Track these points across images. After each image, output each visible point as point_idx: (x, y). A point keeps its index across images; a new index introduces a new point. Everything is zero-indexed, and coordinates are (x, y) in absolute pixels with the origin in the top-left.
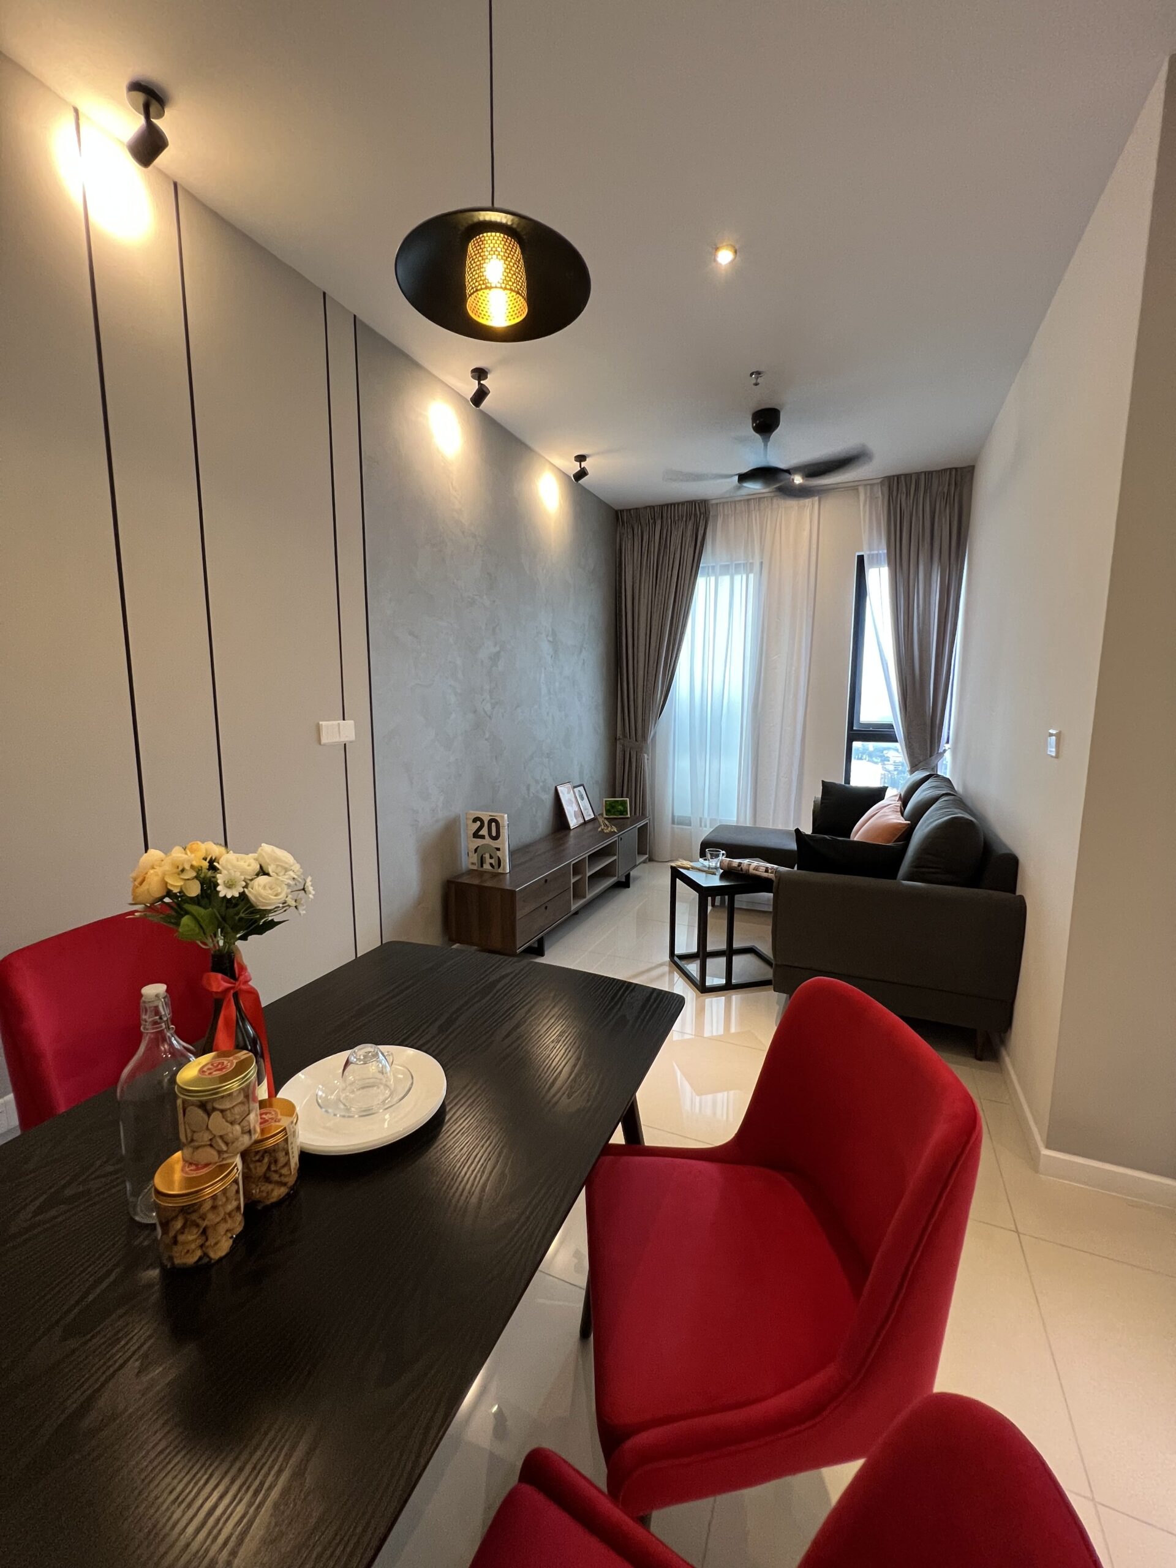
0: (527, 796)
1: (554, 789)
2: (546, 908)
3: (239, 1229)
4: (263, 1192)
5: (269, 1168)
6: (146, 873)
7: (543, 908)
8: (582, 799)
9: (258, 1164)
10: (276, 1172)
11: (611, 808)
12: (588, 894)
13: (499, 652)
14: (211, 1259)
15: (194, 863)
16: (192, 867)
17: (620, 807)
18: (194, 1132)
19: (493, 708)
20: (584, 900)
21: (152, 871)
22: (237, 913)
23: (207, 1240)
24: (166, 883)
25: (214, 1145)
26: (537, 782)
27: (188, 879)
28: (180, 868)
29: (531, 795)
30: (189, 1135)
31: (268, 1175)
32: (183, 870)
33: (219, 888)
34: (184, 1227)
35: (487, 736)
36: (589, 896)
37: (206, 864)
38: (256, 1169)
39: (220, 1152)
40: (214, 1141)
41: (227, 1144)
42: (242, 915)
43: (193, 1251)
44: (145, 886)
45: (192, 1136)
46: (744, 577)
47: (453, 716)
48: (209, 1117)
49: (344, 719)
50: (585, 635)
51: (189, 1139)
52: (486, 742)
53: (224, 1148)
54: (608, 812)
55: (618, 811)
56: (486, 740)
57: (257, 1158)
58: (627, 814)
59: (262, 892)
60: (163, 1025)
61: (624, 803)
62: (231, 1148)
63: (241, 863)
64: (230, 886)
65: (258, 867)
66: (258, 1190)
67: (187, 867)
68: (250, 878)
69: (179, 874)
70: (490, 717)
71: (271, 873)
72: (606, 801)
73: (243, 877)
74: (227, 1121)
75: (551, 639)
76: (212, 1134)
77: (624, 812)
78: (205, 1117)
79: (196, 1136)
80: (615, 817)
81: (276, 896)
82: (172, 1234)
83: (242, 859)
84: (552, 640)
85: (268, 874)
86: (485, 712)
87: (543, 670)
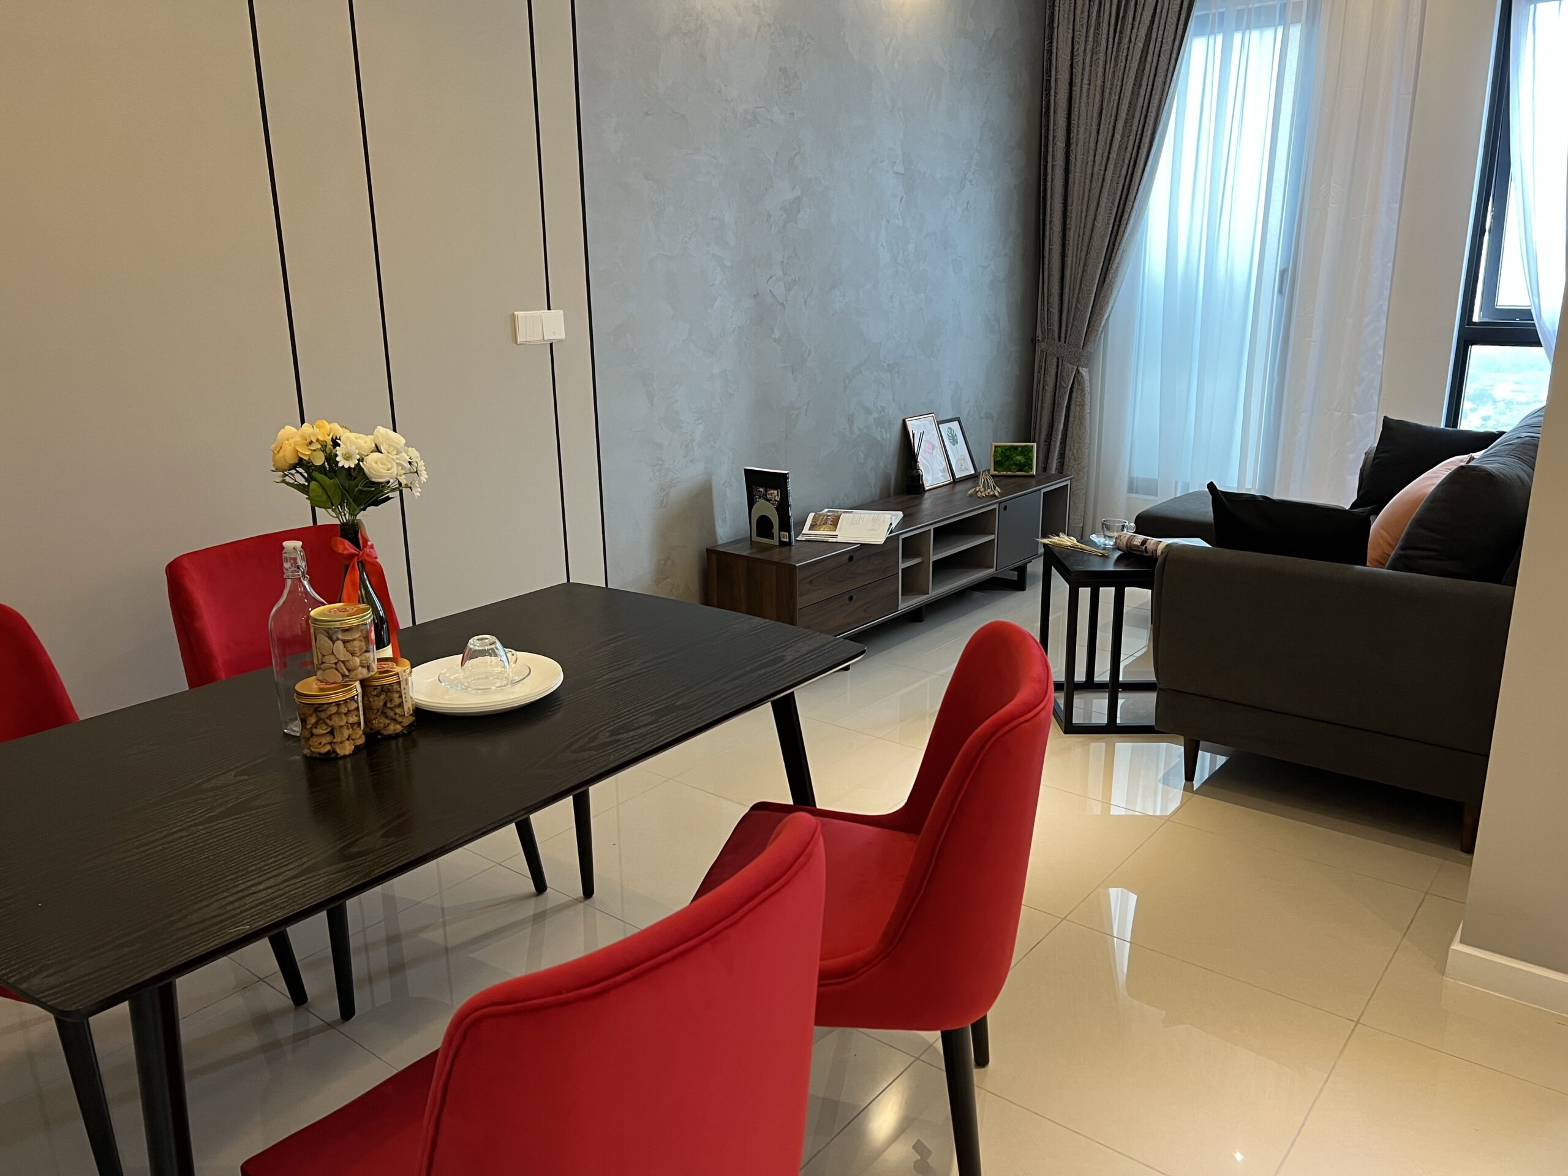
0: (848, 434)
1: (900, 422)
2: (851, 598)
3: (361, 741)
4: (381, 723)
5: (385, 704)
6: (283, 444)
7: (847, 597)
8: (954, 441)
9: (376, 698)
10: (391, 709)
11: (1003, 458)
12: (933, 590)
13: (798, 200)
14: (337, 754)
15: (321, 438)
16: (318, 440)
17: (1020, 458)
18: (324, 656)
19: (789, 290)
20: (926, 596)
21: (287, 442)
22: (357, 486)
23: (334, 738)
24: (297, 451)
25: (339, 669)
26: (868, 411)
27: (315, 450)
28: (308, 441)
29: (857, 431)
30: (320, 657)
31: (384, 711)
32: (311, 443)
33: (338, 459)
34: (317, 723)
35: (777, 335)
36: (935, 592)
37: (329, 439)
38: (374, 701)
39: (343, 676)
40: (338, 664)
41: (349, 671)
42: (360, 487)
43: (325, 745)
44: (281, 454)
45: (322, 659)
46: (1280, 30)
47: (718, 303)
48: (334, 644)
49: (549, 308)
50: (971, 158)
51: (320, 662)
52: (775, 344)
53: (347, 673)
54: (998, 464)
55: (1015, 464)
56: (775, 340)
57: (375, 693)
58: (1031, 469)
59: (378, 468)
60: (300, 573)
61: (1027, 451)
62: (353, 674)
63: (359, 441)
64: (348, 458)
65: (374, 445)
66: (377, 722)
67: (314, 440)
68: (366, 454)
69: (307, 446)
70: (782, 304)
71: (383, 451)
72: (996, 447)
73: (357, 451)
74: (347, 651)
75: (900, 169)
76: (338, 659)
77: (1026, 466)
78: (330, 643)
79: (326, 659)
80: (1009, 473)
81: (388, 470)
82: (309, 727)
83: (360, 438)
84: (902, 171)
85: (381, 453)
86: (774, 296)
87: (884, 223)
